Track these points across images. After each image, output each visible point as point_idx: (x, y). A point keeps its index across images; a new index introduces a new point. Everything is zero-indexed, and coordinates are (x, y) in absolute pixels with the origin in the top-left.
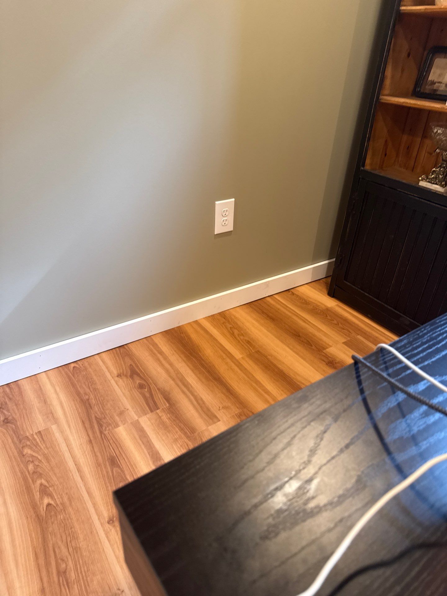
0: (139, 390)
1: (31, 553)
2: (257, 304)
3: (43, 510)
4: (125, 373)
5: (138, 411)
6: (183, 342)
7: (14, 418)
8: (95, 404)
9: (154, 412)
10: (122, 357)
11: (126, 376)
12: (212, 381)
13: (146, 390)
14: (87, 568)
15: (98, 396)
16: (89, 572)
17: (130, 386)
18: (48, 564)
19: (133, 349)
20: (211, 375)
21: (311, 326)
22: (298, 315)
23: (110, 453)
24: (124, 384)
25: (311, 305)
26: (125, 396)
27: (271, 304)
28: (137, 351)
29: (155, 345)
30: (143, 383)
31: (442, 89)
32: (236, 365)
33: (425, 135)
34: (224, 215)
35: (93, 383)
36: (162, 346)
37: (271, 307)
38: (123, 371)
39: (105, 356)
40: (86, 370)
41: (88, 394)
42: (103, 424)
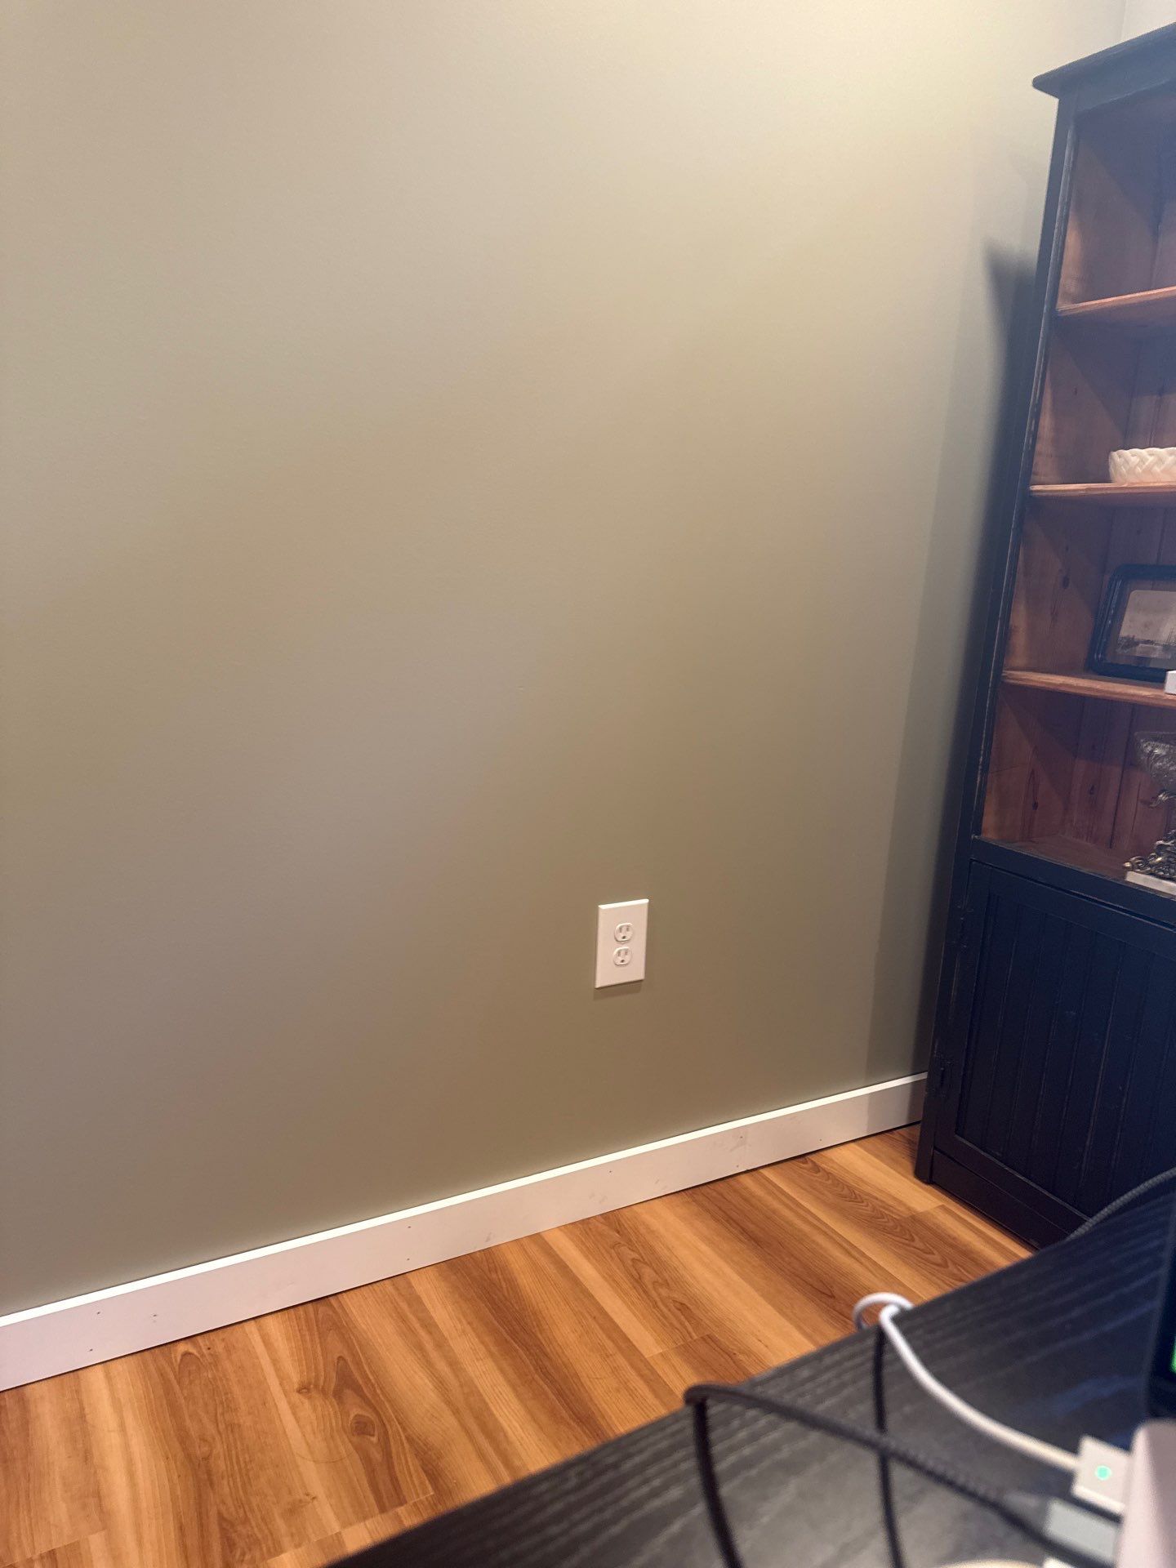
0: (355, 1439)
4: (322, 1382)
6: (496, 1297)
8: (225, 1473)
9: (391, 1513)
10: (319, 1334)
11: (324, 1392)
13: (374, 1439)
15: (236, 1449)
17: (331, 1424)
19: (354, 1311)
20: (568, 1404)
21: (867, 1268)
22: (831, 1234)
24: (313, 1417)
25: (867, 1206)
26: (311, 1453)
27: (754, 1196)
28: (364, 1317)
29: (415, 1301)
30: (370, 1417)
31: (1155, 655)
32: (642, 1376)
33: (1131, 760)
34: (620, 939)
35: (228, 1407)
36: (433, 1307)
37: (752, 1205)
38: (317, 1377)
39: (273, 1326)
40: (216, 1365)
41: (209, 1438)
42: (237, 1540)
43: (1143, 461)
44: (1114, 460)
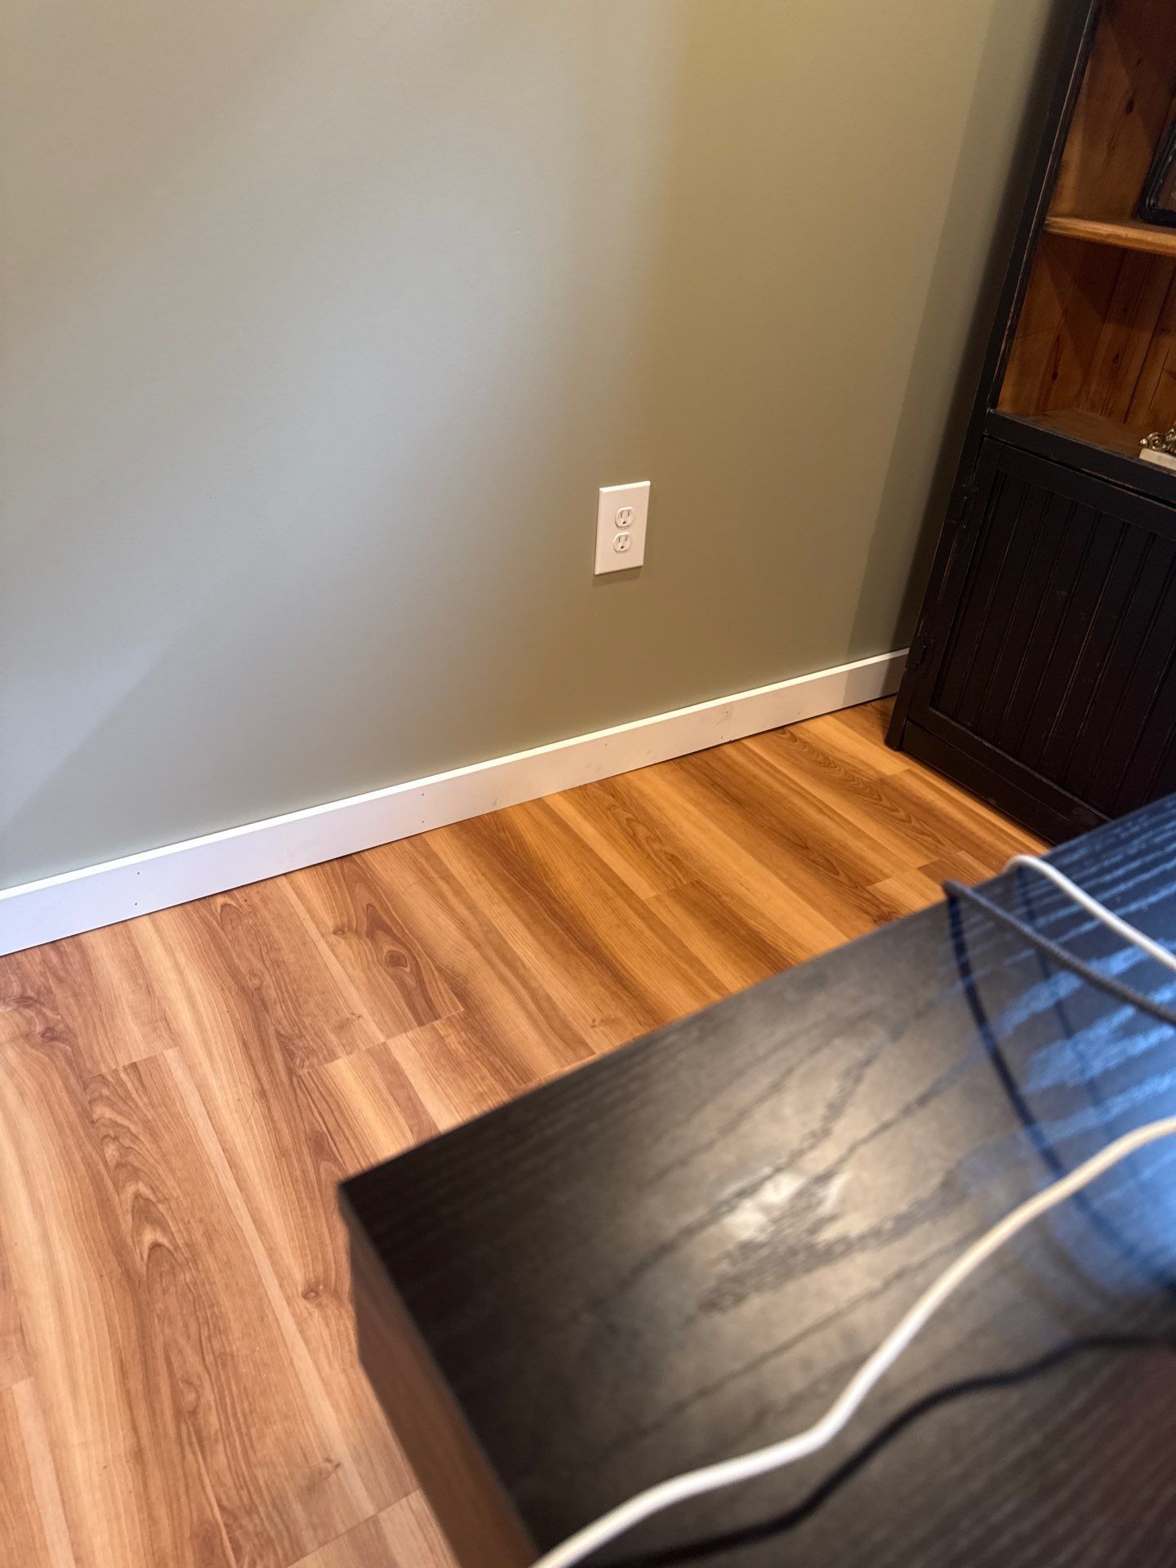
0: (390, 970)
1: (111, 1364)
2: (700, 762)
3: (142, 1258)
4: (354, 925)
5: (385, 1022)
6: (505, 852)
7: (70, 1030)
8: (277, 1001)
9: (428, 1026)
10: (346, 884)
11: (357, 933)
12: (577, 955)
13: (408, 970)
14: (250, 1404)
15: (284, 980)
16: (254, 1415)
17: (367, 958)
18: (150, 1390)
19: (377, 867)
20: (576, 939)
21: (837, 824)
22: (808, 796)
23: (311, 1124)
24: (350, 953)
25: (840, 770)
26: (353, 982)
27: (737, 764)
28: (388, 872)
29: (431, 856)
30: (401, 951)
32: (639, 915)
33: (1163, 325)
34: (621, 524)
35: (272, 947)
36: (448, 860)
37: (734, 771)
38: (350, 921)
39: (303, 880)
40: (255, 914)
41: (259, 973)
42: (296, 1051)
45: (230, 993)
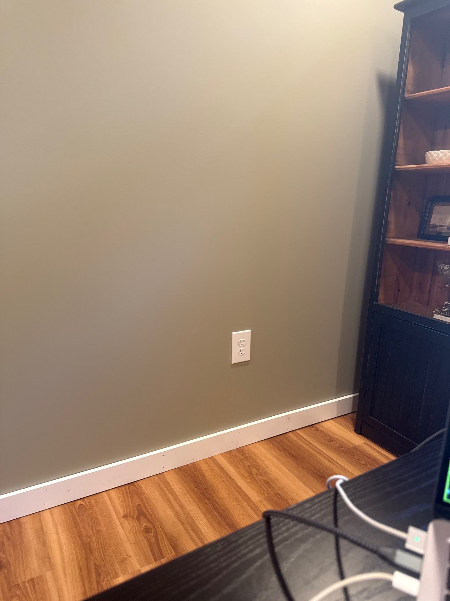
0: (145, 535)
4: (132, 514)
5: (141, 560)
6: (196, 480)
7: (8, 562)
8: (96, 548)
10: (130, 496)
11: (133, 517)
13: (152, 534)
15: (100, 539)
17: (135, 529)
19: (143, 487)
20: (224, 520)
21: (337, 467)
22: (323, 454)
24: (129, 527)
25: (336, 443)
26: (128, 540)
27: (294, 441)
28: (147, 489)
29: (166, 483)
30: (150, 526)
31: (444, 231)
32: (252, 509)
33: (435, 272)
34: (241, 345)
35: (97, 524)
36: (173, 485)
37: (293, 444)
38: (130, 512)
39: (113, 494)
40: (92, 509)
41: (90, 536)
42: (101, 573)
43: (438, 155)
44: (427, 155)
45: (77, 544)
